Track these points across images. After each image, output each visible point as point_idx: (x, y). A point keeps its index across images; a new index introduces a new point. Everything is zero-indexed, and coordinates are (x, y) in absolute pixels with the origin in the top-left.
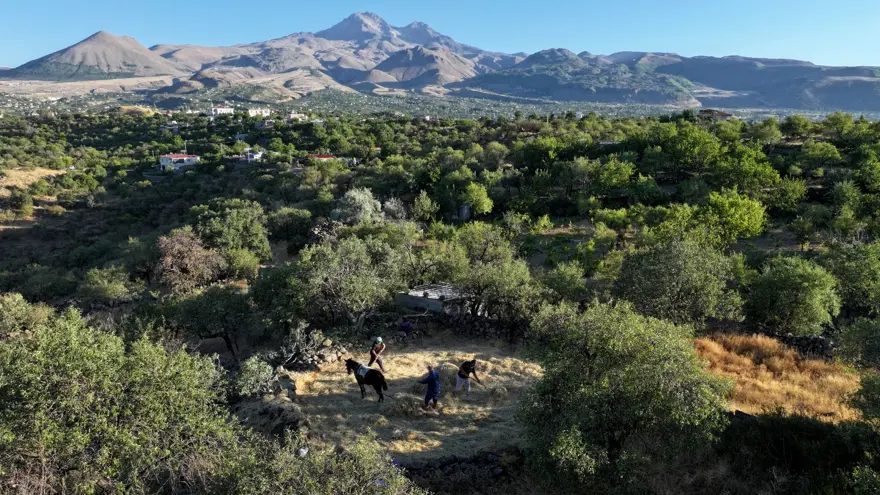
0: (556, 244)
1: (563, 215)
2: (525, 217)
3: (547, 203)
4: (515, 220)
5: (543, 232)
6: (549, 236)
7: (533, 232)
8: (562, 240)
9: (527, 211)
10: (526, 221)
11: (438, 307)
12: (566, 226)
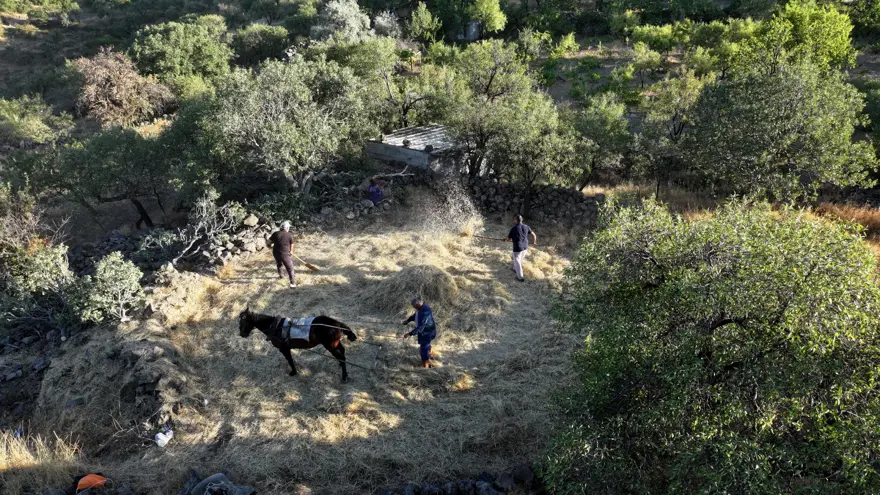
0: (581, 70)
1: (592, 34)
2: (545, 36)
3: (572, 20)
4: (533, 39)
5: (567, 55)
6: (575, 61)
7: (554, 55)
8: (590, 65)
9: (547, 28)
10: (546, 42)
11: (423, 162)
12: (595, 48)
